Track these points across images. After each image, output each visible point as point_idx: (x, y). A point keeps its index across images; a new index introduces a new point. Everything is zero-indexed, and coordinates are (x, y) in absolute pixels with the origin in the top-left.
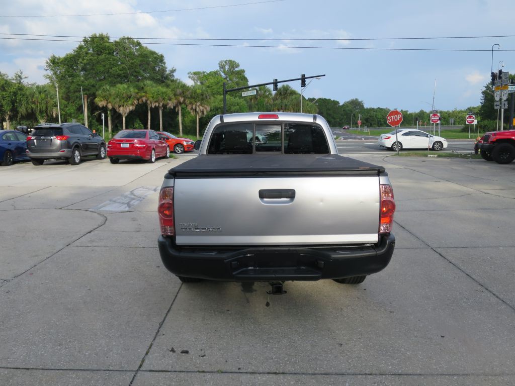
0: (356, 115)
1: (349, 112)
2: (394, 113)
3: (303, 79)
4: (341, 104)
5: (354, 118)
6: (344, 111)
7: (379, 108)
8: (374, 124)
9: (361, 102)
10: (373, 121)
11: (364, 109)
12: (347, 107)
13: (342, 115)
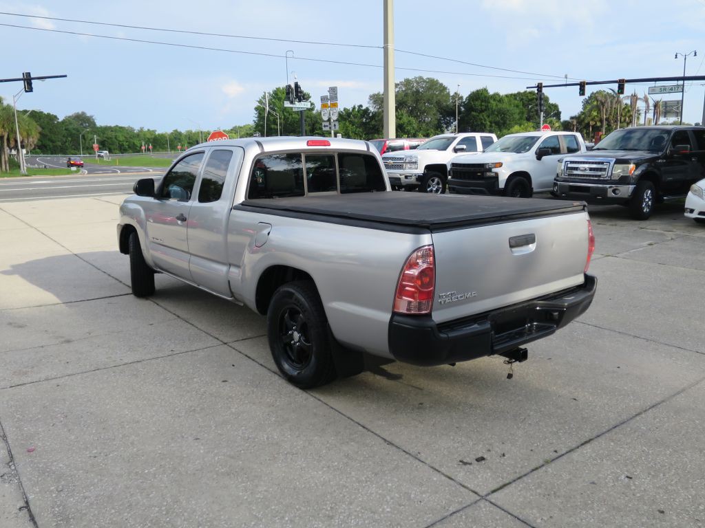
0: (86, 137)
1: (74, 132)
2: (217, 135)
3: (28, 80)
4: (61, 119)
5: (84, 141)
6: (66, 129)
7: (117, 126)
8: (114, 149)
9: (91, 117)
10: (113, 144)
11: (98, 128)
12: (71, 124)
13: (64, 136)
